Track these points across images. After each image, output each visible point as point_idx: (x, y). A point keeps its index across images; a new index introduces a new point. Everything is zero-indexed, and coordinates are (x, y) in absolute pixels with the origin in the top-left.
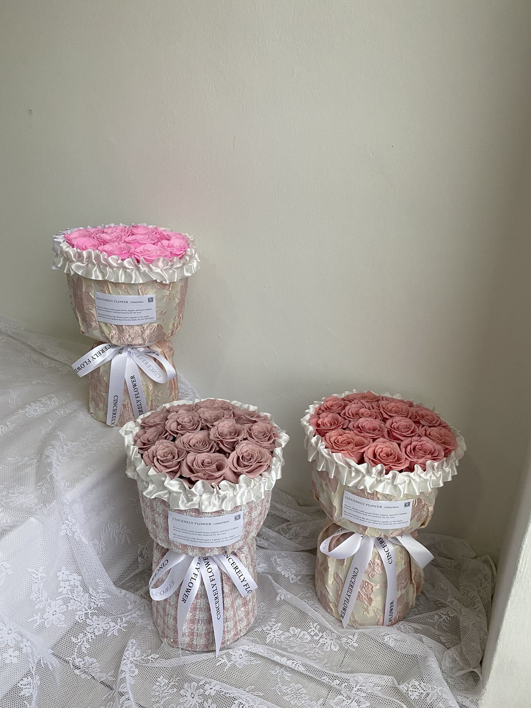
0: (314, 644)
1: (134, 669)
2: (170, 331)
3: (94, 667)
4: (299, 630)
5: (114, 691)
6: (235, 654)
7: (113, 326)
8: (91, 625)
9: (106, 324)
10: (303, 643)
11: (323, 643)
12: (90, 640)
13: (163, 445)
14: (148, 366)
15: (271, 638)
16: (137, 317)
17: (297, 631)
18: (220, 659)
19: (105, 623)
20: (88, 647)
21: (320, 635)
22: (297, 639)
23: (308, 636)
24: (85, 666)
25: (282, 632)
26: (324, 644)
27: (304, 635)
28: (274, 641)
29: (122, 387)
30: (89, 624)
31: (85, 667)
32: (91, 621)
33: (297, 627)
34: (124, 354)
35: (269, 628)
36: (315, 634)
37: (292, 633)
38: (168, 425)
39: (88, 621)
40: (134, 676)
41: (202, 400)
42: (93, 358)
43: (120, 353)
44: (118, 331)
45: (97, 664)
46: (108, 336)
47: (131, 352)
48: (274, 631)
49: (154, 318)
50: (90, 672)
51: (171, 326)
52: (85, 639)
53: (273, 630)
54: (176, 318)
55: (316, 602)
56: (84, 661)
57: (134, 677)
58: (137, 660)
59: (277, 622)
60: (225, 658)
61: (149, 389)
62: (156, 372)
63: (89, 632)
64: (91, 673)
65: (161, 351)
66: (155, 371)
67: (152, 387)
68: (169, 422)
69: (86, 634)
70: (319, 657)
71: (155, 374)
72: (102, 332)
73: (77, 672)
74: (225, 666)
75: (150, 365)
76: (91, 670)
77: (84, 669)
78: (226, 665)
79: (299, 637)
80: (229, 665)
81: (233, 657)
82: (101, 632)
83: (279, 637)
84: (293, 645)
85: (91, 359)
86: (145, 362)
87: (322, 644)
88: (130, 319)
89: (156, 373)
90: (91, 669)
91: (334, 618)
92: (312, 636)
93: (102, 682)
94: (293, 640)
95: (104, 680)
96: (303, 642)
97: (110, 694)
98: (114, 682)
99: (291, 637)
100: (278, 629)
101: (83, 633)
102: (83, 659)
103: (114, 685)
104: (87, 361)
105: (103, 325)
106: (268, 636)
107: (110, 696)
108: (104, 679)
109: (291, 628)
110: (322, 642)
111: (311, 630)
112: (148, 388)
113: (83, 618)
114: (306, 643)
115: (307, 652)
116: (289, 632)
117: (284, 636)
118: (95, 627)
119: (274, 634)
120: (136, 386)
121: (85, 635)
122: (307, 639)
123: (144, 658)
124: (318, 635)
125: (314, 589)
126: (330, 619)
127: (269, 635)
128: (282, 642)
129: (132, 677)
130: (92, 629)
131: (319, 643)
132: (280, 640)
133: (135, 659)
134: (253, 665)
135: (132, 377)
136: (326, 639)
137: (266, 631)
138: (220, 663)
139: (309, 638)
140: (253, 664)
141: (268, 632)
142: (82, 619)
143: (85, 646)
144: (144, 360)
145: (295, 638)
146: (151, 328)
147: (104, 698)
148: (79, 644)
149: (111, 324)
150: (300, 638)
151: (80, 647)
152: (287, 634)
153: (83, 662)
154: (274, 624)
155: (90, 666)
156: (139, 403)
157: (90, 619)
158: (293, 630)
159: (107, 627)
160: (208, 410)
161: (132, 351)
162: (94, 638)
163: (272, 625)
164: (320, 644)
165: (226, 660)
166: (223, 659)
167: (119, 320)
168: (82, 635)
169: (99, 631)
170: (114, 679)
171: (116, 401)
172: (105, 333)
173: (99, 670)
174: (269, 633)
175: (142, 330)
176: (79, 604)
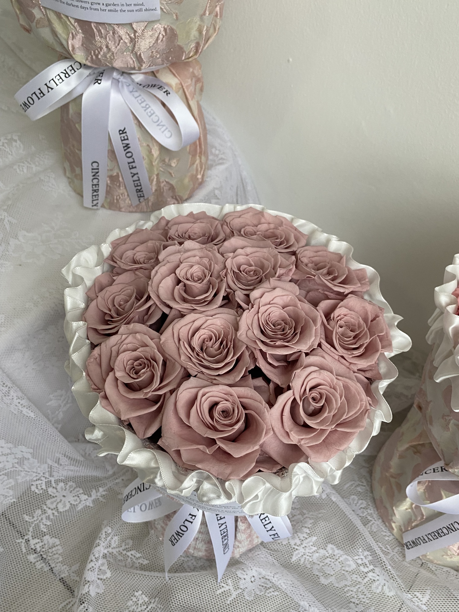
0: (359, 577)
1: (105, 568)
2: (193, 45)
3: (55, 552)
4: (342, 552)
5: (74, 600)
6: (245, 577)
7: (73, 21)
8: (53, 497)
9: (58, 15)
10: (344, 570)
11: (373, 578)
12: (52, 517)
13: (135, 338)
14: (149, 114)
15: (299, 556)
16: (118, 5)
17: (337, 552)
18: (223, 585)
19: (74, 495)
20: (49, 523)
21: (371, 567)
22: (335, 563)
23: (351, 563)
24: (44, 550)
25: (316, 548)
26: (374, 580)
27: (347, 560)
28: (302, 560)
29: (105, 148)
30: (51, 495)
31: (43, 552)
32: (55, 491)
33: (338, 547)
34: (105, 84)
35: (298, 542)
36: (363, 564)
37: (330, 552)
38: (156, 279)
39: (50, 490)
40: (105, 578)
41: (239, 208)
42: (48, 87)
43: (97, 81)
44: (83, 33)
45: (59, 547)
46: (64, 43)
47: (120, 80)
48: (306, 547)
49: (155, 10)
50: (49, 560)
51: (194, 33)
52: (44, 516)
53: (303, 546)
54: (204, 14)
55: (370, 503)
56: (42, 542)
57: (104, 580)
58: (113, 553)
59: (310, 535)
60: (230, 584)
61: (153, 155)
62: (163, 126)
63: (49, 508)
64: (50, 562)
65: (176, 84)
66: (161, 124)
67: (158, 153)
68: (159, 274)
69: (45, 510)
70: (364, 600)
71: (163, 130)
72: (54, 33)
73: (32, 558)
74: (228, 596)
75: (152, 112)
76: (50, 556)
77: (42, 553)
78: (231, 595)
79: (339, 560)
80: (234, 596)
81: (242, 582)
82: (67, 508)
83: (310, 555)
84: (328, 573)
85: (45, 89)
86: (143, 105)
87: (371, 579)
88: (104, 7)
89: (164, 128)
90: (50, 554)
91: (392, 537)
92: (358, 565)
93: (62, 580)
94: (329, 563)
95: (65, 577)
96: (343, 568)
97: (69, 602)
98: (77, 583)
99: (327, 557)
100: (311, 544)
101: (42, 509)
102: (41, 539)
103: (76, 589)
104: (38, 92)
105: (52, 17)
106: (295, 553)
107: (69, 606)
108: (65, 575)
109: (330, 546)
110: (371, 577)
111: (358, 557)
112: (150, 152)
113: (44, 487)
114: (347, 571)
115: (348, 588)
116: (325, 549)
117: (317, 555)
118: (58, 501)
119: (304, 551)
120: (129, 147)
121: (44, 512)
122: (349, 566)
123: (122, 551)
124: (367, 567)
125: (369, 480)
126: (387, 538)
127: (297, 552)
128: (314, 563)
129: (101, 579)
130: (55, 504)
131: (366, 576)
132: (311, 560)
133: (110, 550)
134: (269, 597)
135: (122, 132)
136: (378, 575)
137: (294, 546)
138: (223, 590)
139: (354, 566)
140: (269, 595)
141: (296, 547)
142: (42, 489)
143: (45, 523)
144: (143, 100)
145: (333, 560)
146: (150, 33)
147: (60, 607)
148: (36, 522)
149: (67, 17)
150: (339, 562)
151: (37, 526)
152: (322, 552)
153: (41, 544)
154: (307, 537)
155: (50, 550)
156: (135, 178)
157: (54, 487)
158: (332, 549)
159: (76, 501)
160: (246, 244)
161: (122, 79)
162: (57, 515)
163: (303, 539)
164: (366, 579)
165: (231, 588)
166: (227, 585)
167: (82, 7)
168: (39, 512)
169: (65, 506)
170: (78, 579)
171: (97, 171)
172: (59, 36)
173: (61, 559)
174: (297, 549)
175: (132, 35)
176: (35, 474)
